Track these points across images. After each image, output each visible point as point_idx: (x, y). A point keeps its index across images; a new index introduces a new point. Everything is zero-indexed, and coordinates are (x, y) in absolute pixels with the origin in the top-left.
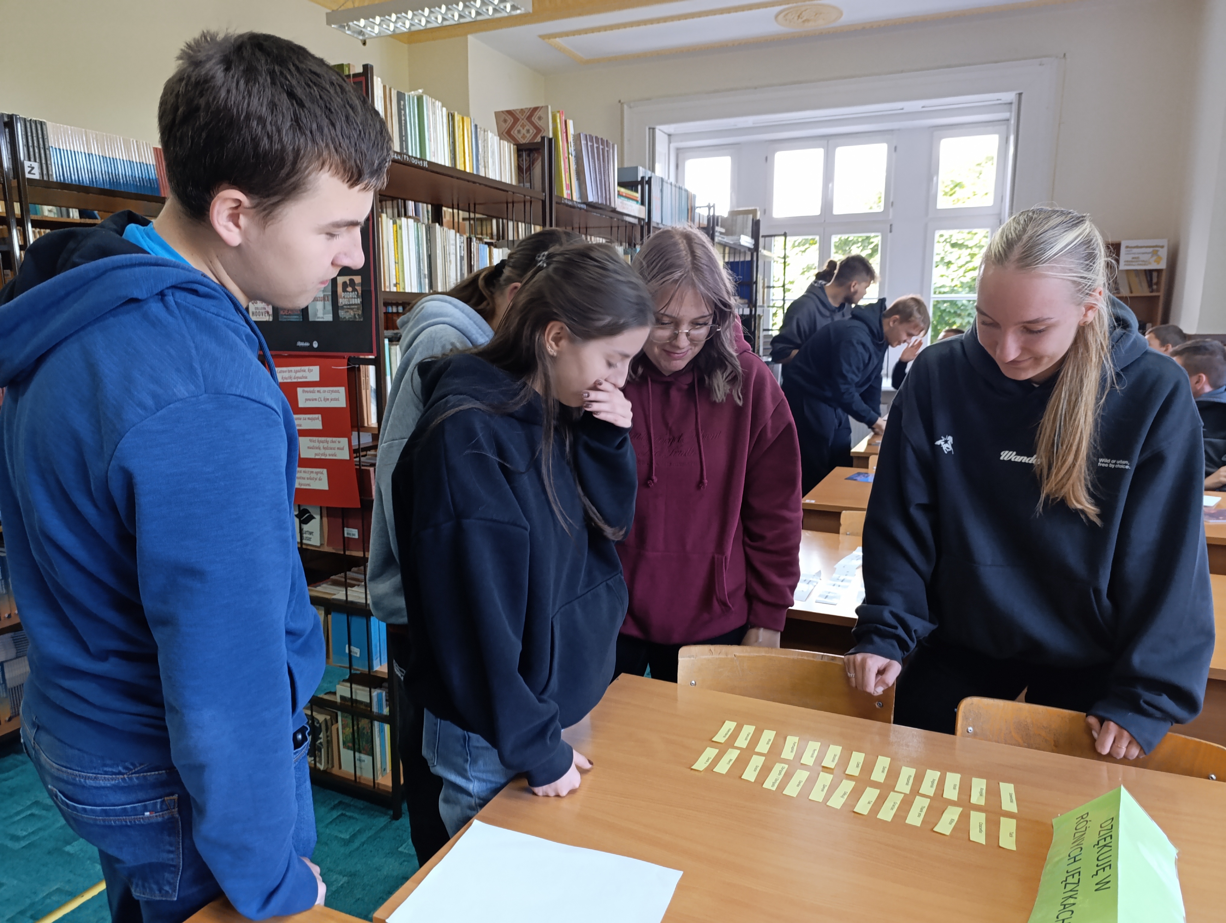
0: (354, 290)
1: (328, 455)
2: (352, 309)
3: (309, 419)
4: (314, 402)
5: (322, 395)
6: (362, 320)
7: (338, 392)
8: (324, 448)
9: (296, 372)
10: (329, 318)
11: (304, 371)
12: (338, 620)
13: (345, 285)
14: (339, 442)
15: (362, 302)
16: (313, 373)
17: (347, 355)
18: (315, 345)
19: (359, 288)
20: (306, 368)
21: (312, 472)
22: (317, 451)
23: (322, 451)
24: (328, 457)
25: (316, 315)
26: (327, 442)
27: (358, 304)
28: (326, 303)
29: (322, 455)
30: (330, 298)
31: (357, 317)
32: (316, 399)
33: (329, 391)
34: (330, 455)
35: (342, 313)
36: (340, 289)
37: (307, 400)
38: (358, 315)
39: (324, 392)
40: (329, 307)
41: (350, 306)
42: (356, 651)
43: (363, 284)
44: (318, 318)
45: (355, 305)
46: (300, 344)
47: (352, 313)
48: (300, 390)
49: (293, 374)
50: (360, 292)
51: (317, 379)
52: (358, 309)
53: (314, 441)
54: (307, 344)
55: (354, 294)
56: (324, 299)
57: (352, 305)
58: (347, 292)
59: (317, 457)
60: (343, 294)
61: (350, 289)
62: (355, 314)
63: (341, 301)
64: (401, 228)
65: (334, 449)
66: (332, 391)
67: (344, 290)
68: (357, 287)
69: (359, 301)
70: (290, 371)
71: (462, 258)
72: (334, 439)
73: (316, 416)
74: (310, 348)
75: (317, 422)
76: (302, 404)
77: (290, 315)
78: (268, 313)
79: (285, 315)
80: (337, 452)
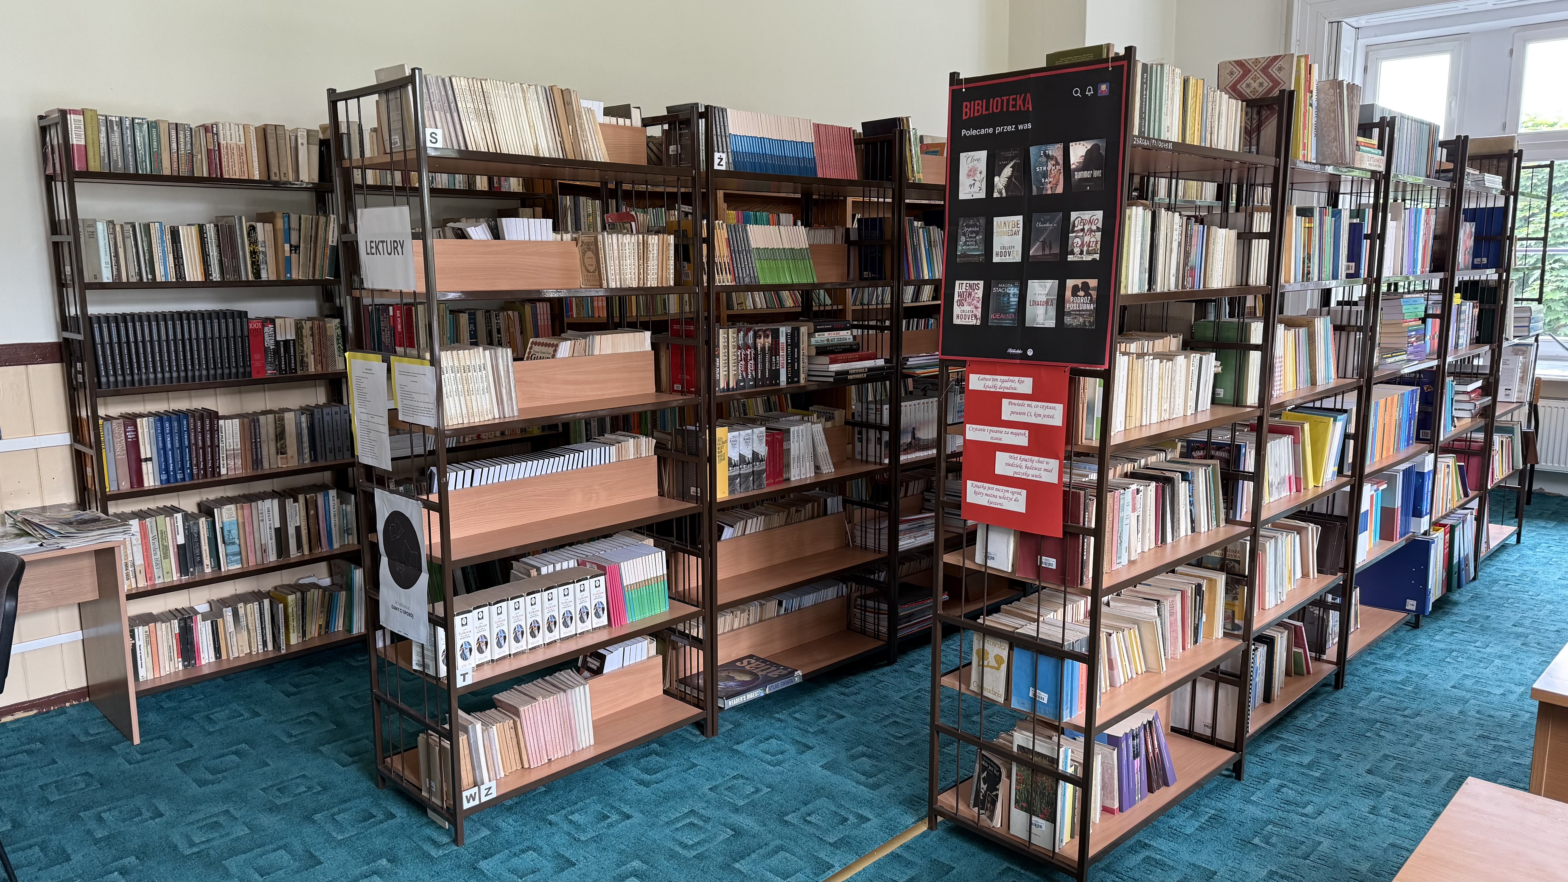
0: (1087, 294)
1: (1031, 475)
2: (1082, 315)
3: (1012, 433)
4: (1022, 416)
5: (1033, 411)
6: (1093, 328)
7: (1055, 408)
9: (1003, 381)
10: (1051, 324)
11: (1013, 381)
12: (1022, 658)
13: (1075, 289)
14: (1047, 463)
15: (1096, 309)
16: (1025, 385)
17: (1069, 367)
18: (1030, 353)
19: (1094, 293)
20: (1016, 379)
21: (1008, 491)
22: (1018, 470)
23: (1024, 470)
24: (1030, 478)
25: (1035, 320)
26: (1031, 461)
28: (1050, 307)
29: (1023, 474)
30: (1055, 302)
31: (1087, 324)
32: (1024, 414)
33: (1041, 407)
34: (1033, 476)
35: (1068, 320)
36: (1068, 293)
37: (1012, 413)
38: (1090, 322)
39: (1038, 406)
40: (1052, 312)
41: (1079, 313)
42: (1044, 697)
44: (1038, 324)
46: (1011, 351)
47: (1081, 320)
48: (1005, 402)
49: (999, 384)
50: (1094, 297)
51: (1029, 391)
53: (1015, 459)
54: (1019, 352)
55: (1087, 299)
56: (1047, 303)
57: (1083, 310)
58: (1078, 296)
59: (1016, 476)
60: (1072, 299)
61: (1081, 293)
62: (1085, 322)
63: (1069, 307)
65: (1040, 470)
66: (1046, 407)
67: (1075, 295)
68: (1091, 292)
70: (994, 380)
72: (1042, 459)
73: (1023, 431)
74: (1024, 356)
75: (1021, 439)
76: (1005, 416)
77: (1002, 319)
78: (976, 316)
79: (996, 319)
80: (1043, 473)
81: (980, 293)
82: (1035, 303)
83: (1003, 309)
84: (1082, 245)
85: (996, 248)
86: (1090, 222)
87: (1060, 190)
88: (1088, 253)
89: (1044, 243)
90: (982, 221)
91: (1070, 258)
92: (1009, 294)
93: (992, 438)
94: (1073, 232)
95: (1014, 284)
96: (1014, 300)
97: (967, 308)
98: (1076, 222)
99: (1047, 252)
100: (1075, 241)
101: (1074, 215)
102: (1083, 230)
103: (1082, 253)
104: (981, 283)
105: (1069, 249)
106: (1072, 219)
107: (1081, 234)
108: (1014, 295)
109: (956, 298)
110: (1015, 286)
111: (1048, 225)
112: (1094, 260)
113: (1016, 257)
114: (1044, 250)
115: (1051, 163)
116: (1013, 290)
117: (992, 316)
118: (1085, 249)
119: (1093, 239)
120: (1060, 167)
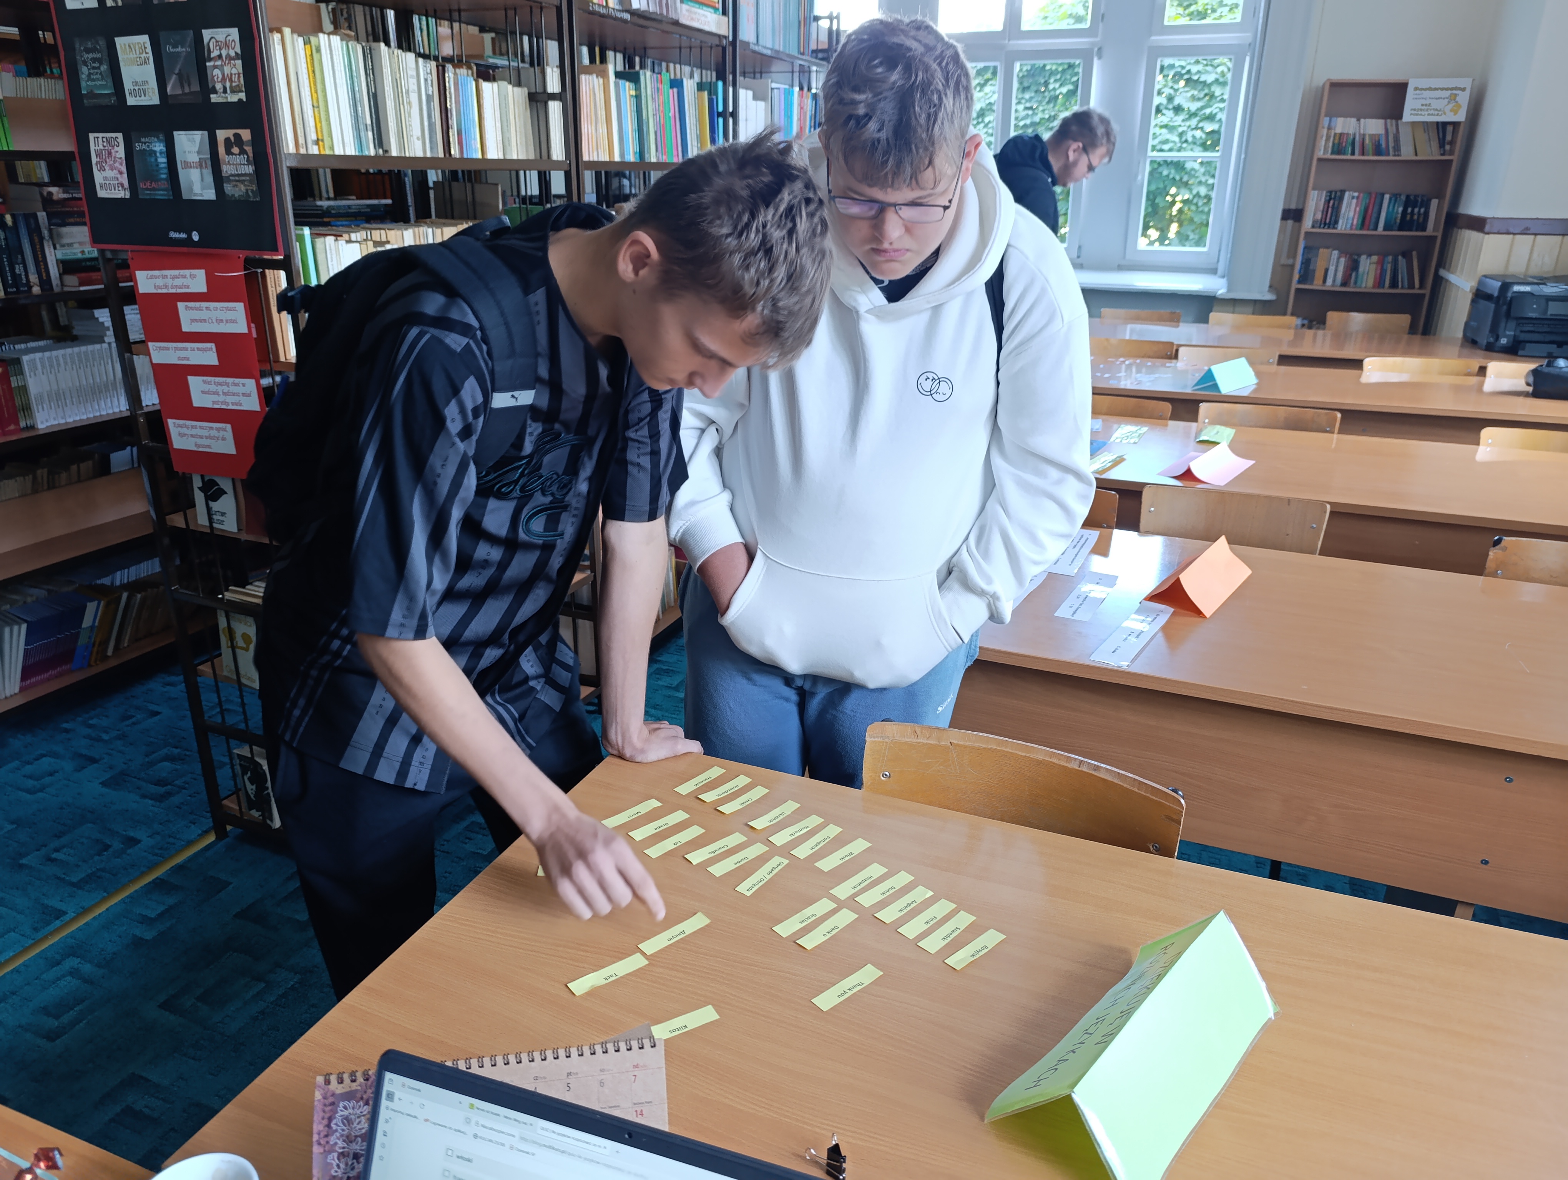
0: (243, 152)
1: (231, 403)
2: (242, 182)
3: (198, 349)
4: (203, 324)
5: (214, 315)
6: (258, 199)
7: (234, 309)
8: (224, 394)
9: (174, 277)
10: (210, 194)
11: (184, 277)
13: (228, 144)
14: (244, 385)
15: (256, 171)
16: (197, 280)
17: (242, 254)
18: (196, 237)
19: (249, 149)
20: (187, 272)
21: (211, 428)
22: (215, 398)
23: (222, 398)
24: (231, 407)
25: (191, 189)
26: (227, 384)
27: (249, 175)
28: (205, 171)
29: (222, 403)
30: (209, 162)
31: (251, 194)
32: (205, 320)
33: (222, 309)
34: (233, 404)
35: (228, 188)
36: (221, 150)
37: (192, 321)
38: (252, 191)
39: (216, 309)
40: (209, 179)
41: (239, 178)
43: (254, 143)
44: (195, 194)
45: (245, 175)
46: (173, 235)
47: (243, 188)
48: (181, 305)
49: (170, 282)
50: (251, 155)
51: (204, 289)
52: (251, 182)
53: (209, 383)
54: (183, 236)
55: (242, 159)
56: (200, 165)
57: (242, 175)
58: (233, 154)
59: (216, 406)
60: (227, 158)
61: (236, 150)
62: (247, 190)
63: (226, 169)
64: (318, 50)
65: (237, 395)
66: (227, 309)
67: (229, 152)
68: (246, 148)
69: (250, 169)
70: (165, 277)
71: (429, 98)
72: (237, 380)
73: (208, 345)
74: (189, 242)
75: (208, 356)
76: (186, 328)
77: (154, 189)
78: (122, 185)
79: (147, 189)
80: (242, 399)
81: (120, 152)
82: (187, 165)
83: (151, 175)
84: (223, 79)
85: (128, 85)
86: (227, 45)
88: (234, 91)
89: (180, 75)
90: (102, 43)
91: (214, 98)
92: (155, 152)
93: (179, 358)
94: (210, 60)
95: (158, 138)
96: (162, 160)
97: (109, 173)
98: (211, 45)
99: (187, 90)
100: (215, 73)
101: (207, 34)
102: (220, 57)
103: (225, 91)
104: (120, 136)
105: (210, 86)
106: (206, 41)
107: (219, 63)
108: (161, 153)
109: (94, 159)
110: (160, 141)
111: (179, 49)
112: (240, 100)
113: (152, 98)
114: (182, 86)
116: (159, 147)
117: (141, 185)
118: (228, 85)
119: (234, 71)
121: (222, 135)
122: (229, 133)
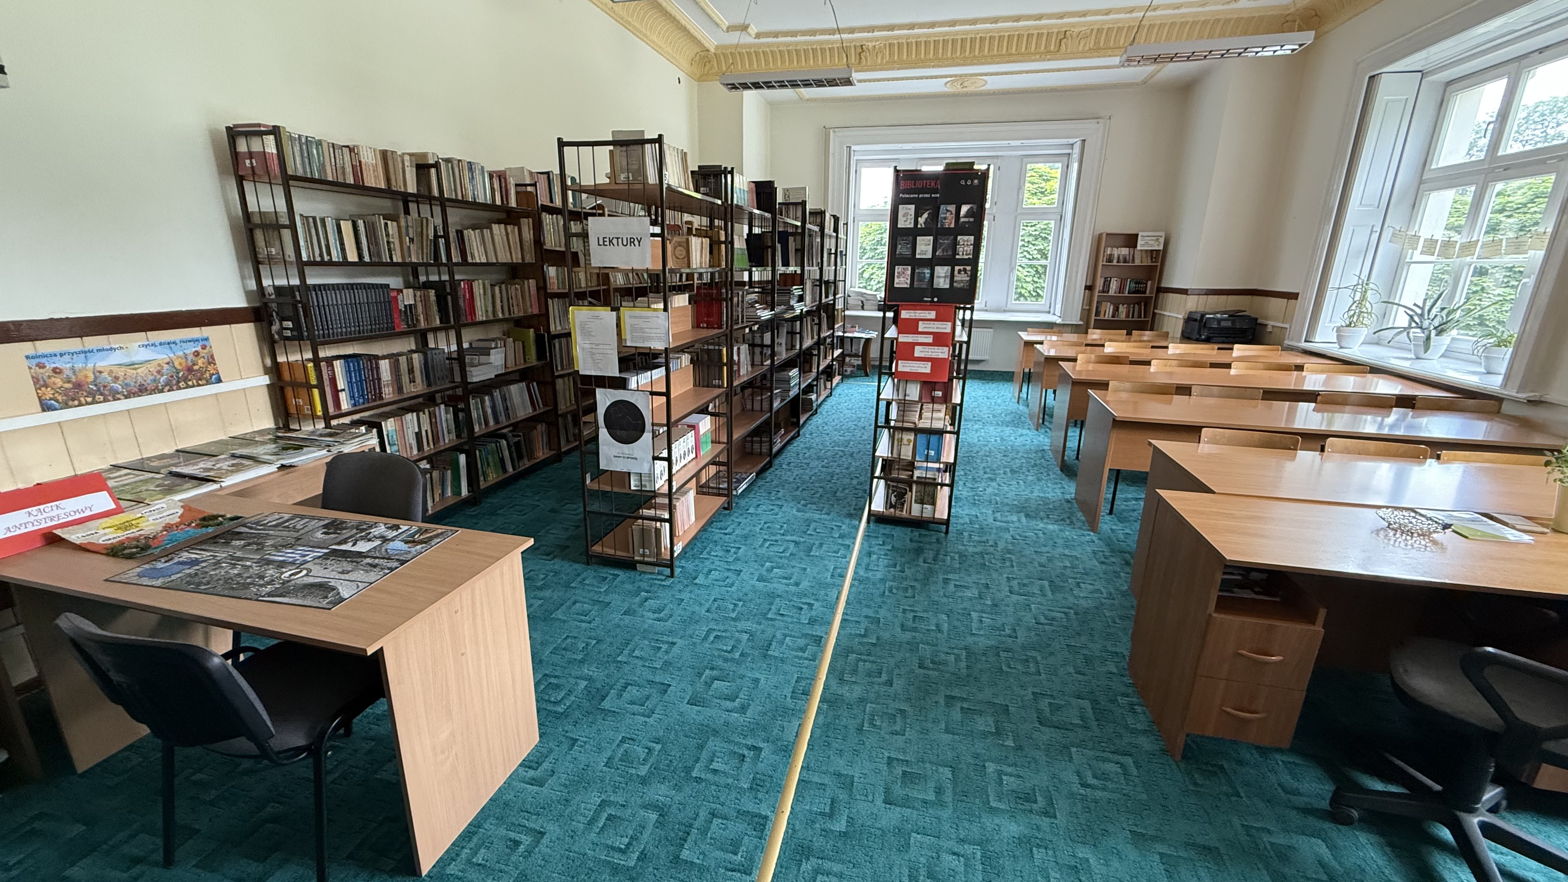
0: (965, 273)
1: (934, 355)
2: (961, 282)
3: (924, 337)
4: (929, 329)
5: (935, 326)
6: (968, 289)
8: (932, 353)
9: (920, 313)
10: (947, 286)
11: (925, 313)
12: (922, 438)
13: (959, 271)
14: (941, 350)
16: (932, 314)
18: (935, 300)
19: (969, 273)
20: (927, 312)
21: (919, 364)
22: (927, 354)
23: (930, 354)
24: (932, 357)
25: (938, 285)
26: (935, 349)
28: (946, 279)
30: (949, 277)
32: (931, 328)
33: (937, 324)
35: (955, 284)
36: (956, 273)
37: (924, 328)
38: (966, 286)
40: (948, 281)
42: (932, 453)
43: (971, 271)
44: (940, 286)
45: (963, 281)
46: (925, 299)
47: (961, 285)
48: (920, 323)
49: (918, 315)
51: (934, 317)
52: (967, 283)
53: (925, 349)
54: (929, 299)
55: (964, 275)
56: (945, 277)
58: (960, 274)
59: (926, 356)
60: (957, 275)
62: (963, 286)
63: (956, 279)
65: (937, 353)
66: (939, 324)
68: (967, 272)
69: (968, 279)
70: (915, 313)
72: (938, 348)
73: (930, 336)
74: (932, 301)
75: (929, 339)
76: (920, 330)
77: (921, 284)
78: (907, 283)
79: (918, 284)
80: (940, 354)
81: (909, 272)
82: (939, 277)
83: (921, 280)
84: (962, 251)
85: (918, 251)
86: (967, 241)
87: (952, 226)
88: (965, 255)
89: (943, 249)
90: (911, 238)
91: (957, 257)
92: (925, 273)
93: (914, 340)
94: (959, 245)
95: (927, 268)
96: (928, 276)
97: (902, 279)
98: (960, 241)
99: (945, 254)
100: (960, 249)
101: (959, 238)
102: (963, 244)
103: (962, 255)
104: (910, 268)
105: (956, 253)
107: (962, 246)
108: (927, 273)
109: (896, 274)
111: (946, 241)
112: (967, 258)
113: (929, 256)
114: (943, 253)
115: (948, 213)
116: (927, 271)
117: (915, 283)
118: (963, 253)
119: (967, 249)
120: (954, 215)
121: (957, 268)
122: (962, 268)
